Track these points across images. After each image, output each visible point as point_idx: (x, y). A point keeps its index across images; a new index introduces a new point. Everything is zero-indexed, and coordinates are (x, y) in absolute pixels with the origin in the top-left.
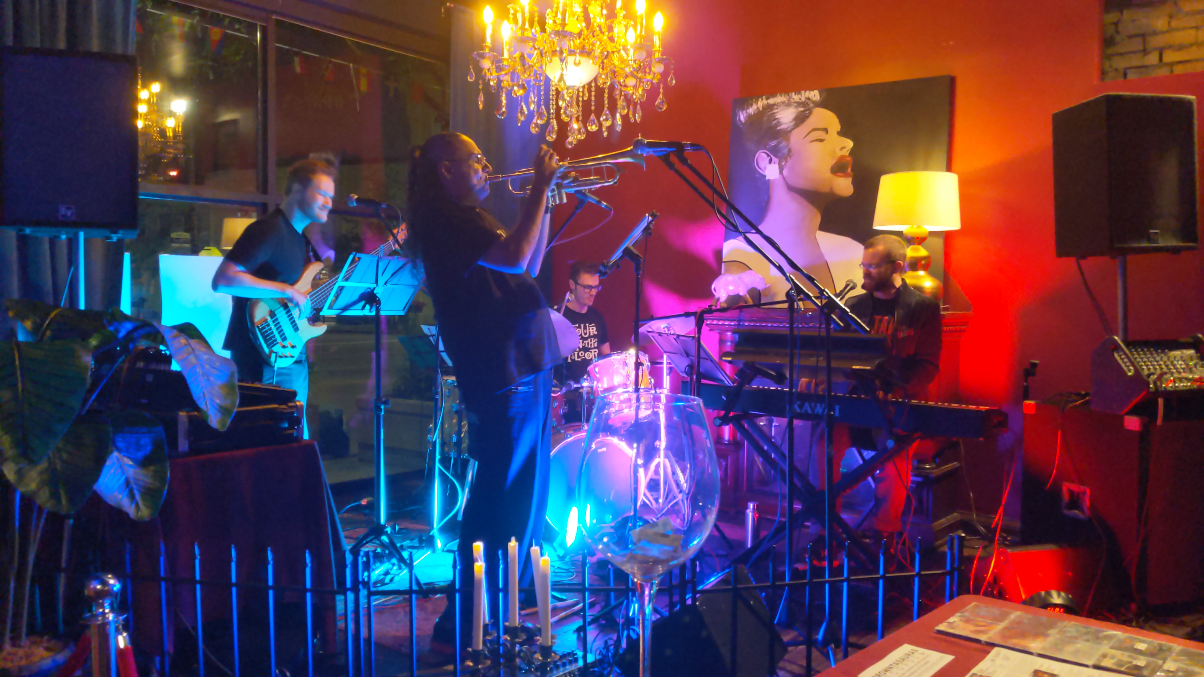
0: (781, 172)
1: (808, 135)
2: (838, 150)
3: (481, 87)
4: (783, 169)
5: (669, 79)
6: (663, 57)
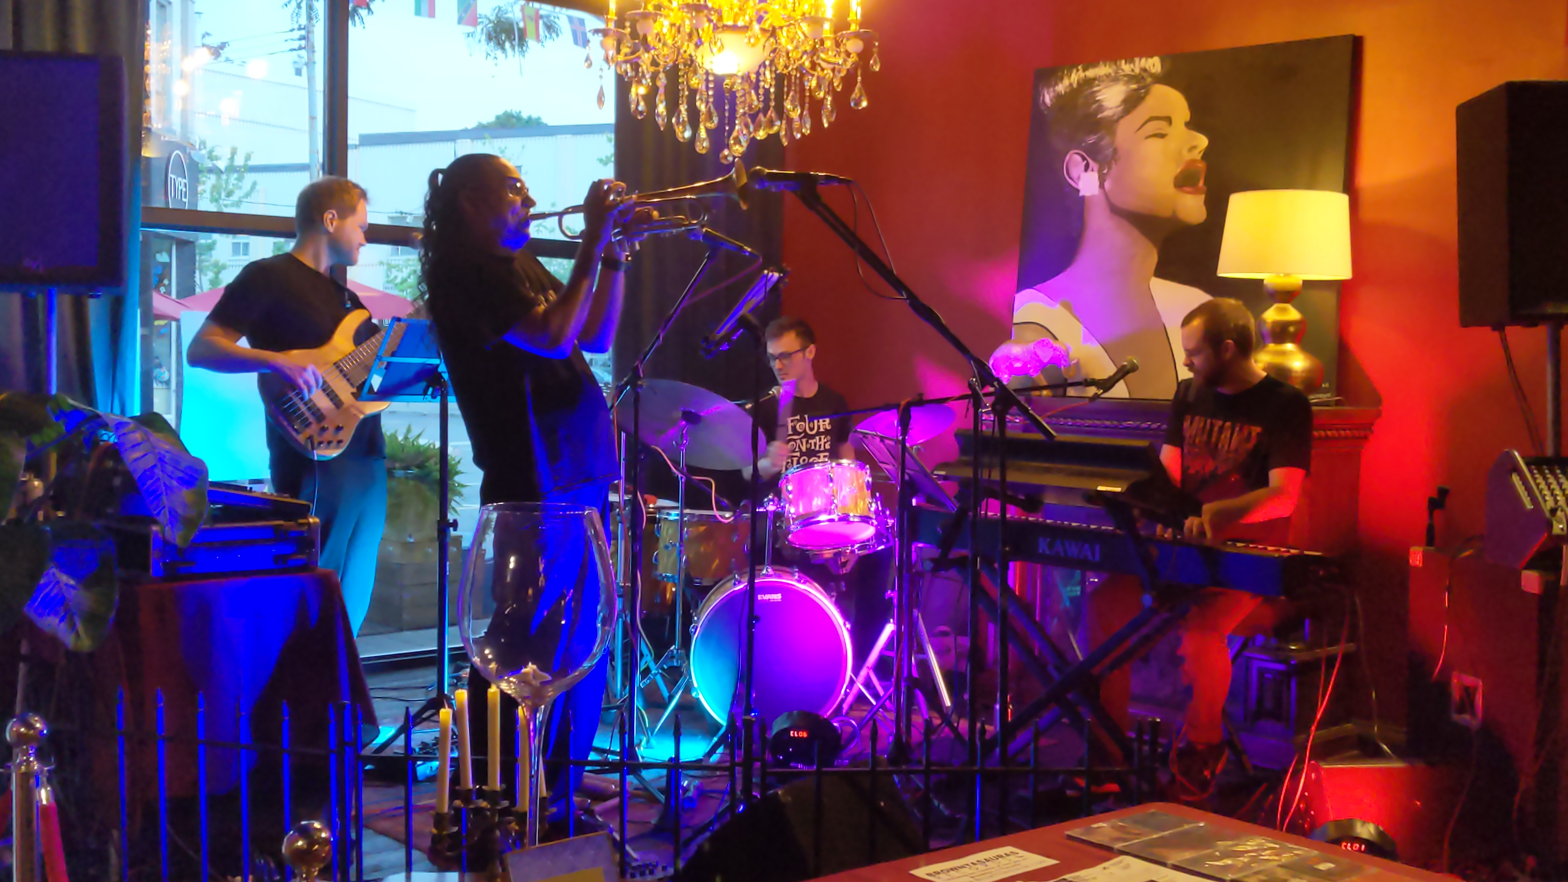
0: (1101, 186)
1: (1139, 129)
2: (1185, 152)
4: (1104, 180)
5: (871, 62)
6: (862, 30)
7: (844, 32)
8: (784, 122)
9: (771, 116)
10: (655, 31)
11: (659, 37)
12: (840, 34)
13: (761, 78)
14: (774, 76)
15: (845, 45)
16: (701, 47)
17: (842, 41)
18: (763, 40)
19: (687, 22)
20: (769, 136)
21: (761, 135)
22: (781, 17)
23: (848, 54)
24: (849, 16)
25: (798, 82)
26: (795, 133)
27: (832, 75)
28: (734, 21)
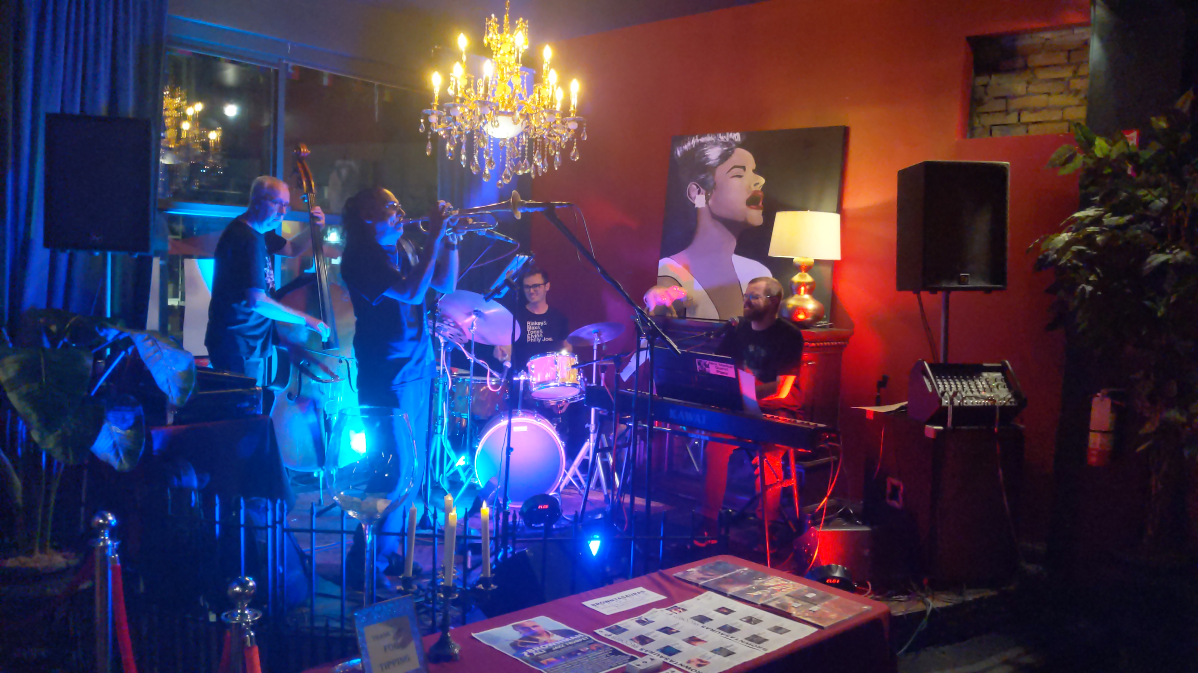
0: (707, 203)
1: (728, 172)
2: (752, 186)
3: (429, 137)
4: (709, 200)
5: (582, 135)
6: (577, 117)
7: (567, 118)
8: (533, 166)
9: (526, 164)
10: (461, 113)
11: (463, 117)
12: (565, 118)
13: (520, 141)
14: (527, 141)
15: (567, 125)
16: (487, 125)
17: (566, 122)
18: (521, 120)
19: (479, 108)
20: (524, 174)
21: (520, 173)
22: (531, 107)
23: (569, 130)
24: (569, 108)
25: (541, 144)
26: (539, 173)
27: (560, 140)
28: (506, 109)
